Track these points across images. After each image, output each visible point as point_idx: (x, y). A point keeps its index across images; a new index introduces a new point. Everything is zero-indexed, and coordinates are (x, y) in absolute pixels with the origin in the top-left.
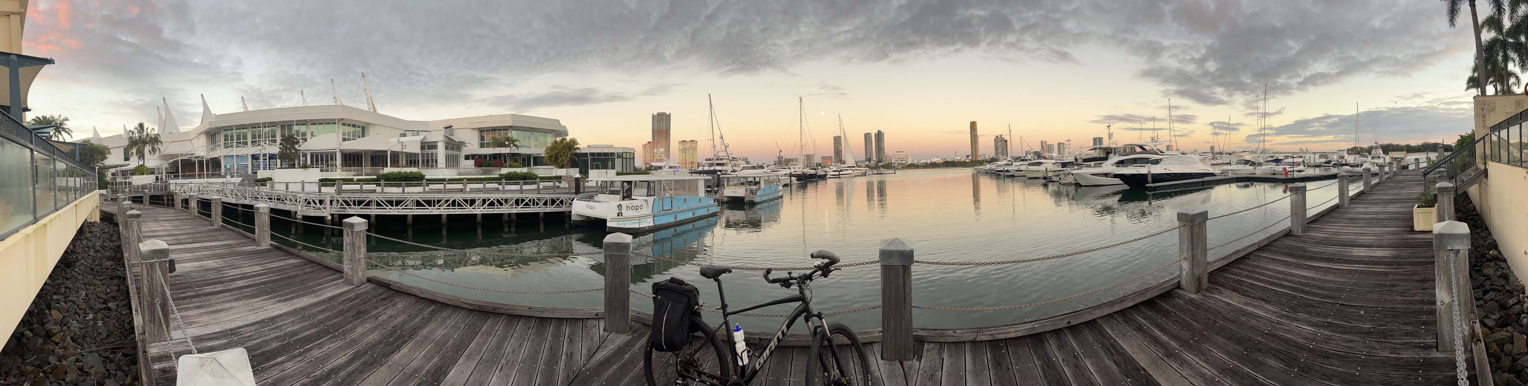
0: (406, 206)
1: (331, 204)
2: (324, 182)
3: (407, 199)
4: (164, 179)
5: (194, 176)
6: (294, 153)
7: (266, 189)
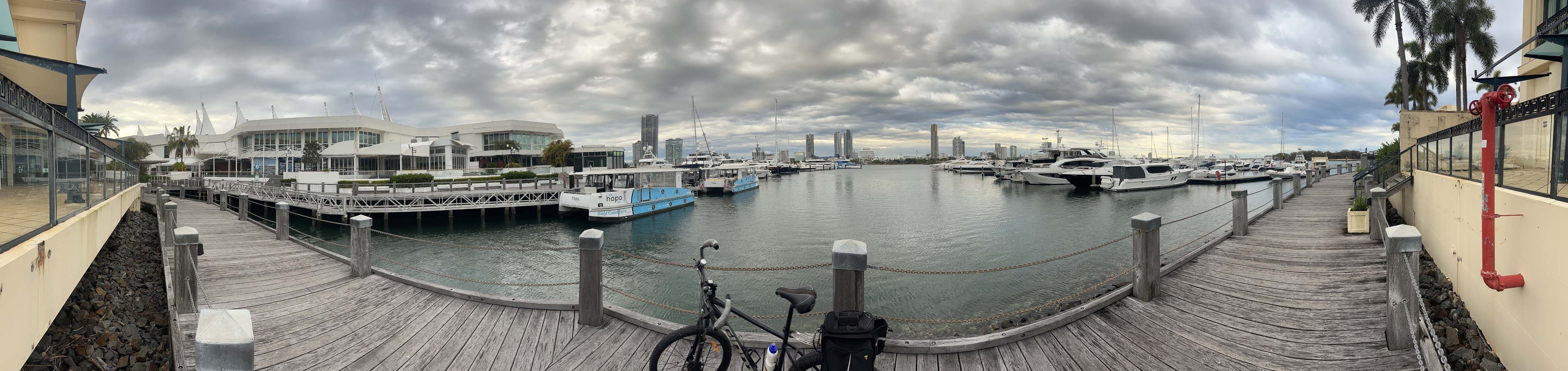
1: (347, 203)
3: (417, 198)
4: (199, 176)
5: (226, 175)
6: (317, 157)
7: (290, 190)
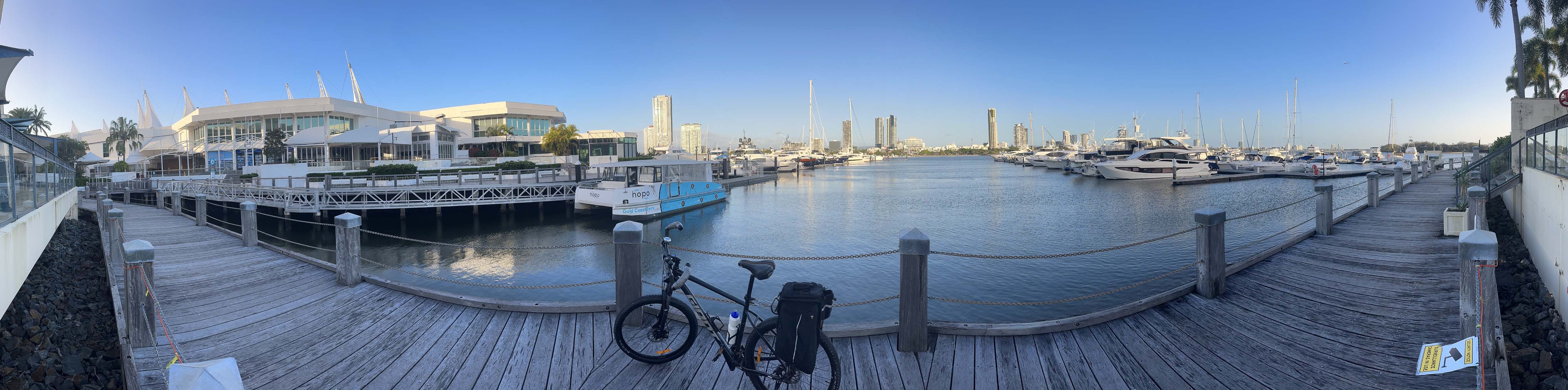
0: (399, 200)
1: (320, 200)
2: (312, 177)
3: (400, 193)
4: (145, 176)
5: (176, 174)
6: (280, 148)
7: (250, 186)
